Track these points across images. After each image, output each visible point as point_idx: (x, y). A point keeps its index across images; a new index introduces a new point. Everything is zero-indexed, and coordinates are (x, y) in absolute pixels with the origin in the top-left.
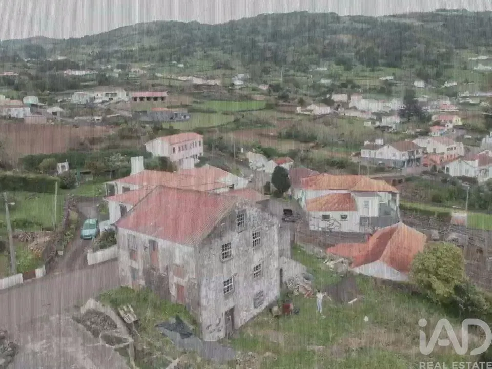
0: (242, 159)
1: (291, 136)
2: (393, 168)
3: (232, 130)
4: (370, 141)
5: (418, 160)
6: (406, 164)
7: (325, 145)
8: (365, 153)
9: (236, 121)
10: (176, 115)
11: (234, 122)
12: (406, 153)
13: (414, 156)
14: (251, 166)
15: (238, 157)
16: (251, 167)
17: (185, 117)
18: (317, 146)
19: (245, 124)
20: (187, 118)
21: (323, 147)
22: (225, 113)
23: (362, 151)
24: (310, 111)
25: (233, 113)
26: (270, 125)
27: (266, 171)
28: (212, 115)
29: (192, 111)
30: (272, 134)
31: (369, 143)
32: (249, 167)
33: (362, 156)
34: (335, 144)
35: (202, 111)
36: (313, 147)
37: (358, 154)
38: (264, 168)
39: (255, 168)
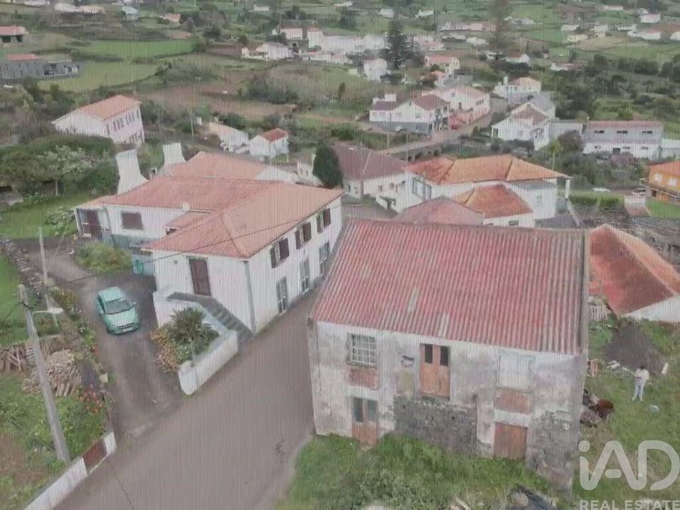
0: (207, 136)
1: (257, 94)
2: (419, 135)
3: (157, 88)
4: (380, 98)
5: (445, 120)
6: (433, 127)
7: (312, 106)
8: (376, 116)
9: (160, 73)
10: (54, 66)
11: (156, 74)
12: (433, 111)
13: (442, 115)
14: (224, 145)
15: (198, 133)
16: (225, 148)
17: (70, 70)
18: (301, 108)
19: (175, 79)
20: (75, 70)
21: (310, 109)
22: (138, 61)
23: (371, 112)
24: (262, 54)
25: (150, 61)
26: (216, 77)
27: (252, 153)
28: (115, 64)
29: (79, 58)
30: (225, 92)
31: (379, 100)
32: (222, 148)
33: (372, 118)
34: (325, 104)
35: (96, 58)
36: (294, 110)
37: (366, 118)
38: (247, 148)
39: (231, 150)
